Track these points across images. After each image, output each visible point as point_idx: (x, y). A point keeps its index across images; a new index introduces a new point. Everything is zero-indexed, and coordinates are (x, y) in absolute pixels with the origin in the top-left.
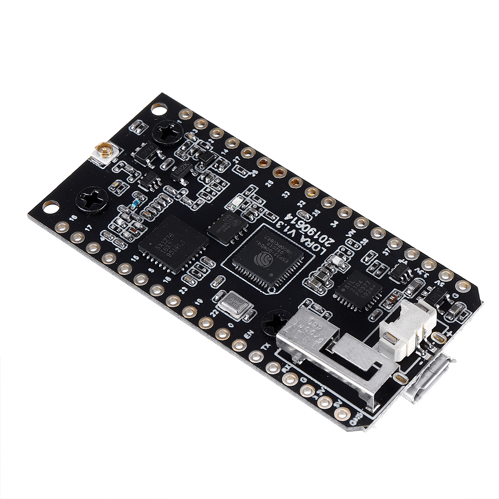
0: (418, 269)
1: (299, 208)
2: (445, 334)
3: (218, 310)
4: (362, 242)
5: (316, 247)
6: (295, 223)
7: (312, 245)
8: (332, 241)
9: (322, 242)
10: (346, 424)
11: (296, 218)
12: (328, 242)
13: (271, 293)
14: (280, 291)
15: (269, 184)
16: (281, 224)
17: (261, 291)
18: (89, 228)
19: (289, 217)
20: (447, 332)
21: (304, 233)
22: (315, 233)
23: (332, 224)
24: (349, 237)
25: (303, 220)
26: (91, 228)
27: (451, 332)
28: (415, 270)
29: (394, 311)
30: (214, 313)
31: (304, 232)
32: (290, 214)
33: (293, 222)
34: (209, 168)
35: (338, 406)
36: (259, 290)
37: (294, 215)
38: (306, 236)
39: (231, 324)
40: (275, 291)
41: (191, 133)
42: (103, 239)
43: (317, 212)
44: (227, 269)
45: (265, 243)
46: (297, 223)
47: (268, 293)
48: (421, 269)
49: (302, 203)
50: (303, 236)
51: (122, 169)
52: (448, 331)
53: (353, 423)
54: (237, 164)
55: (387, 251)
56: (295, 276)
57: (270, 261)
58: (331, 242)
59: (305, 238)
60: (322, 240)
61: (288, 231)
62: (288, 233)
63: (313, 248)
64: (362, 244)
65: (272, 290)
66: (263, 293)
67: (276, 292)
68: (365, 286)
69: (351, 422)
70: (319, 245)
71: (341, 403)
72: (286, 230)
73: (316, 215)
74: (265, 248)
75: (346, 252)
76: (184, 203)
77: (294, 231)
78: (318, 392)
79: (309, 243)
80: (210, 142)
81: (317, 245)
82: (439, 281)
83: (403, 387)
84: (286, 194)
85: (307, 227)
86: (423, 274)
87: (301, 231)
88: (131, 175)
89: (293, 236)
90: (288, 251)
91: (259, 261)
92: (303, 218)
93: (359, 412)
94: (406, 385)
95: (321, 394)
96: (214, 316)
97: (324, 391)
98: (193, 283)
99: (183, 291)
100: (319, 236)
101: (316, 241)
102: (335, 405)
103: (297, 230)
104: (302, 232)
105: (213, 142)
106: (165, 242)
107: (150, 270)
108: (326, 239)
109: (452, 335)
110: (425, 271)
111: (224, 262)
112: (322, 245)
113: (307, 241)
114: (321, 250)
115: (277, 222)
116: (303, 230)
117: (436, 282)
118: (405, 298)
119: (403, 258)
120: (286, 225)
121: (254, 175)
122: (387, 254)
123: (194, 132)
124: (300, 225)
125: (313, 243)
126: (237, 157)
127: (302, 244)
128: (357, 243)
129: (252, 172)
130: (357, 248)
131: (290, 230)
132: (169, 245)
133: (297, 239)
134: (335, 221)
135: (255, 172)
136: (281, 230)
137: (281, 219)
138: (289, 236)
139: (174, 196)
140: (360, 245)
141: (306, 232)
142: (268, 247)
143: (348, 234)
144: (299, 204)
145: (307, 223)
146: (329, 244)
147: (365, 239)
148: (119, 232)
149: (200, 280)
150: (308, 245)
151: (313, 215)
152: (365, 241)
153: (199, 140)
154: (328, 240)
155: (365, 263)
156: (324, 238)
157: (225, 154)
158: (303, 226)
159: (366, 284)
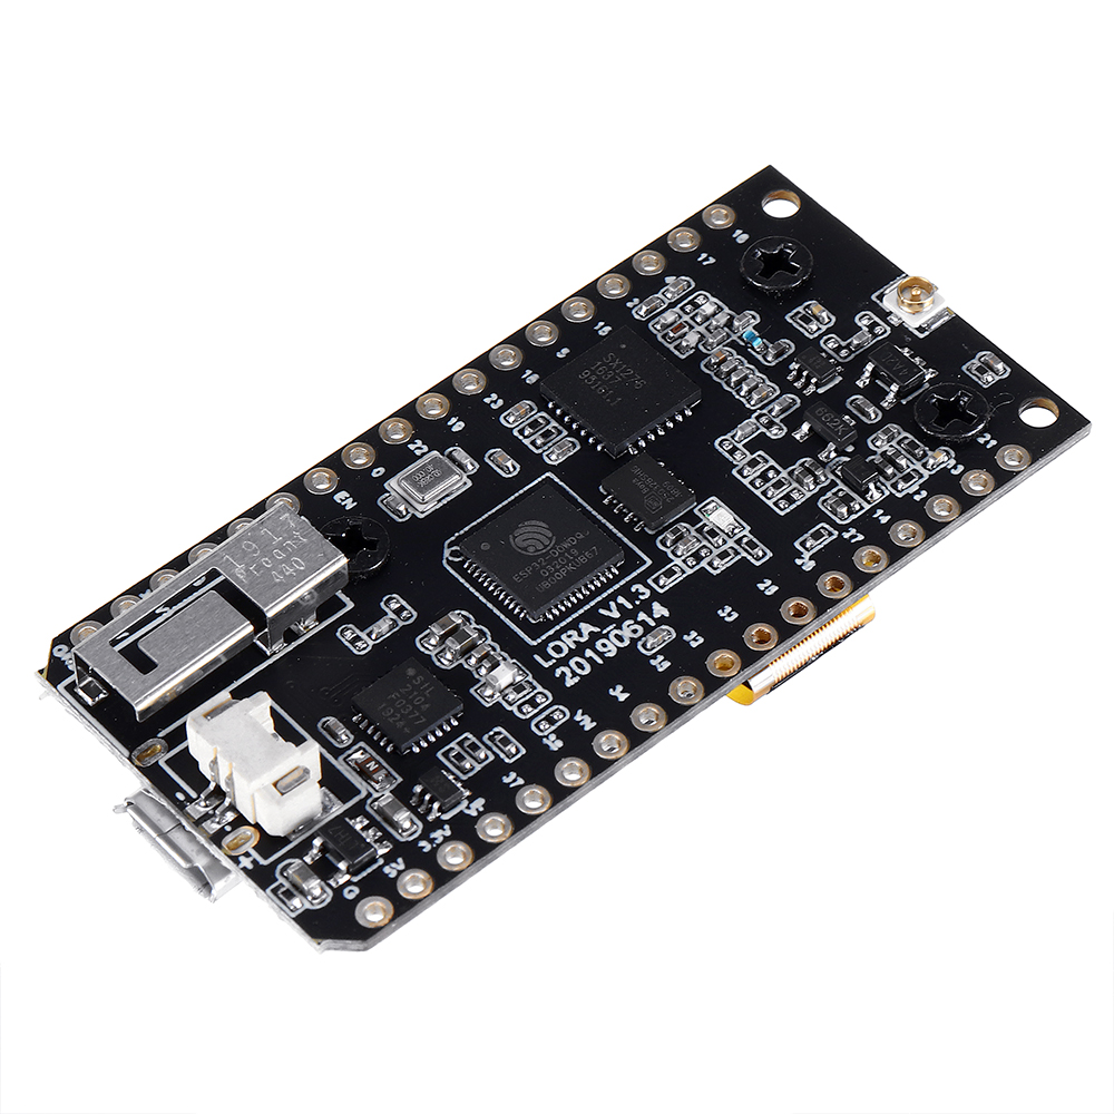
0: (448, 833)
1: (682, 631)
2: (247, 855)
3: (424, 454)
4: (553, 737)
5: (558, 649)
6: (639, 619)
7: (568, 642)
8: (570, 682)
9: (572, 663)
10: (64, 639)
11: (653, 624)
12: (569, 674)
13: (447, 553)
14: (449, 568)
15: (769, 588)
16: (643, 594)
17: (457, 535)
18: (706, 260)
19: (660, 610)
20: (251, 859)
21: (605, 632)
22: (601, 655)
24: (573, 714)
25: (644, 635)
26: (705, 263)
27: (250, 867)
28: (447, 827)
29: (339, 767)
30: (418, 447)
31: (609, 632)
32: (666, 614)
33: (642, 616)
34: (838, 481)
36: (461, 532)
37: (661, 621)
38: (594, 637)
39: (380, 474)
40: (450, 558)
41: (953, 462)
42: (669, 280)
43: (661, 664)
44: (536, 482)
45: (582, 546)
46: (636, 622)
47: (449, 547)
48: (446, 839)
49: (694, 639)
50: (597, 630)
51: (865, 330)
52: (255, 862)
53: (60, 650)
54: (840, 535)
55: (515, 780)
56: (484, 601)
57: (525, 549)
58: (567, 678)
59: (591, 633)
60: (577, 663)
61: (617, 604)
62: (612, 604)
63: (558, 643)
64: (547, 737)
65: (455, 554)
66: (453, 538)
67: (449, 562)
68: (412, 712)
70: (563, 655)
72: (621, 600)
73: (653, 662)
74: (566, 545)
75: (532, 702)
77: (616, 614)
79: (576, 637)
80: (918, 492)
81: (566, 651)
82: (402, 867)
83: (127, 753)
84: (728, 614)
85: (622, 641)
86: (431, 841)
87: (611, 627)
89: (602, 611)
90: (546, 585)
91: (529, 529)
92: (649, 636)
94: (130, 759)
96: (411, 447)
98: (510, 420)
99: (494, 401)
100: (590, 660)
101: (572, 653)
103: (619, 624)
104: (608, 629)
105: (917, 498)
106: (624, 371)
107: (565, 351)
108: (579, 671)
109: (241, 866)
110: (439, 845)
111: (555, 479)
112: (564, 662)
113: (580, 635)
114: (547, 658)
115: (648, 586)
116: (616, 632)
117: (400, 860)
118: (370, 795)
119: (488, 809)
120: (637, 603)
121: (799, 562)
122: (506, 780)
123: (955, 467)
124: (632, 627)
125: (573, 647)
126: (861, 537)
127: (574, 625)
128: (553, 728)
129: (811, 559)
130: (537, 726)
131: (620, 607)
132: (613, 378)
133: (592, 617)
134: (627, 695)
135: (809, 565)
136: (625, 591)
137: (655, 596)
138: (605, 604)
139: (765, 411)
140: (546, 733)
141: (606, 636)
142: (568, 550)
143: (583, 715)
144: (694, 634)
145: (634, 641)
146: (563, 674)
147: (560, 744)
148: (682, 308)
149: (516, 433)
150: (570, 636)
151: (654, 657)
152: (556, 744)
153: (926, 474)
154: (574, 674)
155: (492, 733)
156: (583, 669)
157: (875, 516)
158: (626, 633)
159: (418, 718)
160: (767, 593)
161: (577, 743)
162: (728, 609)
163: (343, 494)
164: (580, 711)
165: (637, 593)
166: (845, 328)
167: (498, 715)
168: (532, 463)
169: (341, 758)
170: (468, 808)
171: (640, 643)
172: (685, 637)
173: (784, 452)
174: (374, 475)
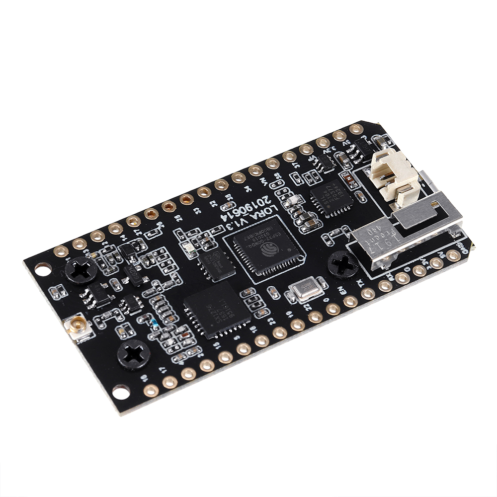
0: (324, 151)
1: (217, 208)
3: (306, 304)
4: (277, 178)
5: (268, 211)
6: (233, 216)
7: (263, 213)
8: (266, 197)
9: (264, 204)
10: (464, 257)
11: (228, 213)
13: (304, 260)
14: (305, 253)
15: (178, 218)
16: (229, 226)
17: (299, 266)
18: (163, 370)
19: (224, 218)
21: (248, 214)
22: (251, 205)
23: (247, 191)
24: (267, 185)
25: (233, 209)
26: (164, 368)
28: (324, 153)
29: (361, 183)
30: (308, 308)
32: (221, 216)
33: (231, 217)
34: (137, 256)
35: (444, 256)
36: (297, 267)
37: (225, 213)
38: (252, 213)
39: (325, 299)
40: (303, 257)
41: (86, 255)
42: (182, 363)
43: (229, 197)
44: (262, 282)
45: (251, 242)
46: (235, 215)
47: (303, 261)
48: (325, 149)
49: (213, 204)
50: (251, 215)
51: (103, 321)
53: (465, 252)
54: (143, 234)
55: (295, 165)
56: (293, 236)
57: (273, 245)
58: (267, 199)
59: (253, 215)
60: (262, 204)
61: (240, 224)
62: (242, 224)
63: (267, 213)
64: (280, 178)
65: (301, 258)
66: (301, 265)
67: (304, 255)
68: (331, 191)
69: (463, 252)
70: (267, 208)
71: (442, 253)
72: (238, 225)
73: (232, 198)
74: (257, 244)
76: (169, 287)
77: (242, 220)
78: (424, 264)
79: (260, 214)
80: (106, 245)
81: (265, 210)
82: (344, 143)
84: (197, 211)
85: (242, 209)
86: (331, 150)
87: (245, 215)
88: (115, 317)
89: (247, 222)
90: (268, 229)
91: (270, 253)
92: (231, 209)
93: (456, 244)
95: (427, 263)
96: (310, 308)
97: (425, 260)
98: (267, 312)
99: (271, 322)
100: (256, 204)
101: (263, 208)
102: (442, 257)
103: (242, 216)
104: (246, 215)
105: (106, 243)
106: (214, 314)
107: (236, 338)
108: (261, 200)
110: (329, 148)
111: (253, 281)
112: (267, 205)
113: (258, 215)
114: (273, 208)
115: (226, 229)
116: (243, 213)
117: (344, 145)
118: (351, 171)
119: (308, 157)
120: (232, 223)
121: (163, 226)
122: (299, 166)
123: (87, 252)
124: (237, 213)
125: (262, 211)
126: (135, 231)
127: (259, 219)
128: (276, 181)
129: (158, 226)
130: (283, 183)
131: (239, 222)
132: (220, 312)
133: (251, 221)
134: (245, 188)
135: (159, 224)
136: (236, 228)
137: (224, 224)
138: (245, 225)
139: (158, 293)
140: (280, 180)
141: (248, 212)
142: (257, 241)
143: (264, 184)
144: (213, 206)
145: (237, 208)
146: (268, 201)
147: (275, 175)
148: (180, 348)
149: (265, 305)
150: (262, 215)
151: (231, 200)
152: (277, 175)
153: (99, 252)
154: (264, 200)
155: (301, 184)
156: (260, 201)
157: (126, 238)
158: (239, 212)
159: (329, 188)
160: (179, 216)
161: (268, 174)
162: (197, 213)
163: (343, 293)
164: (265, 185)
165: (231, 227)
166: (112, 324)
167: (297, 190)
168: (262, 290)
169: (360, 187)
170: (315, 159)
171: (235, 206)
172: (217, 205)
173: (155, 273)
174: (328, 299)
